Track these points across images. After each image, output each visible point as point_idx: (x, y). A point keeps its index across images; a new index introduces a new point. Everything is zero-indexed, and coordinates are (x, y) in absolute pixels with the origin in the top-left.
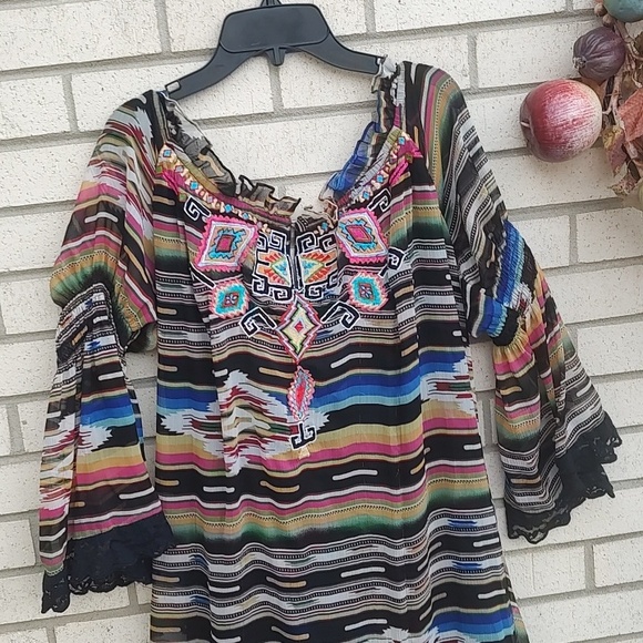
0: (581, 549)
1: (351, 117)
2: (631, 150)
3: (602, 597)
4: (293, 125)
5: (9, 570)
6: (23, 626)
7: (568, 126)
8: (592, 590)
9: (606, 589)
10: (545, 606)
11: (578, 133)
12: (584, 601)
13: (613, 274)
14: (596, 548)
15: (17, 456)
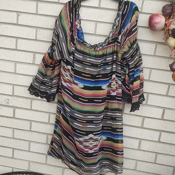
0: (142, 118)
1: (114, 12)
2: (170, 32)
3: (144, 130)
4: (101, 11)
5: (27, 86)
6: (27, 98)
7: (156, 23)
8: (142, 127)
9: (145, 128)
10: (131, 128)
11: (158, 25)
12: (140, 129)
13: (163, 60)
14: (145, 119)
15: (33, 64)
